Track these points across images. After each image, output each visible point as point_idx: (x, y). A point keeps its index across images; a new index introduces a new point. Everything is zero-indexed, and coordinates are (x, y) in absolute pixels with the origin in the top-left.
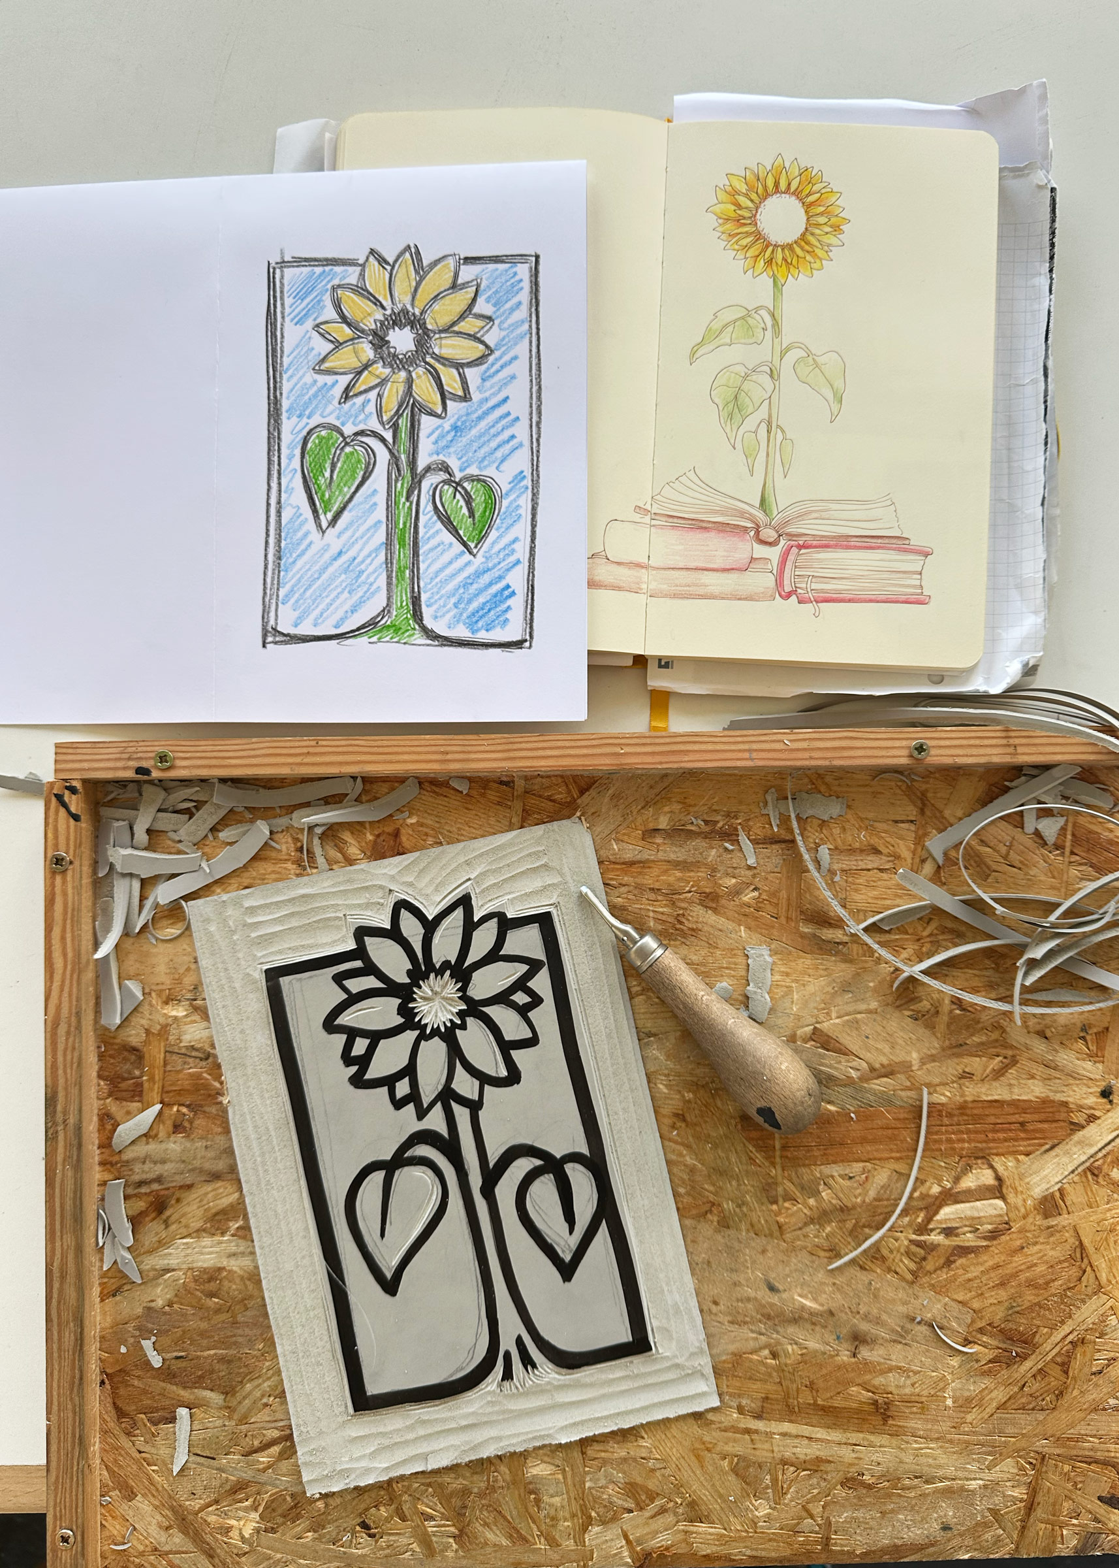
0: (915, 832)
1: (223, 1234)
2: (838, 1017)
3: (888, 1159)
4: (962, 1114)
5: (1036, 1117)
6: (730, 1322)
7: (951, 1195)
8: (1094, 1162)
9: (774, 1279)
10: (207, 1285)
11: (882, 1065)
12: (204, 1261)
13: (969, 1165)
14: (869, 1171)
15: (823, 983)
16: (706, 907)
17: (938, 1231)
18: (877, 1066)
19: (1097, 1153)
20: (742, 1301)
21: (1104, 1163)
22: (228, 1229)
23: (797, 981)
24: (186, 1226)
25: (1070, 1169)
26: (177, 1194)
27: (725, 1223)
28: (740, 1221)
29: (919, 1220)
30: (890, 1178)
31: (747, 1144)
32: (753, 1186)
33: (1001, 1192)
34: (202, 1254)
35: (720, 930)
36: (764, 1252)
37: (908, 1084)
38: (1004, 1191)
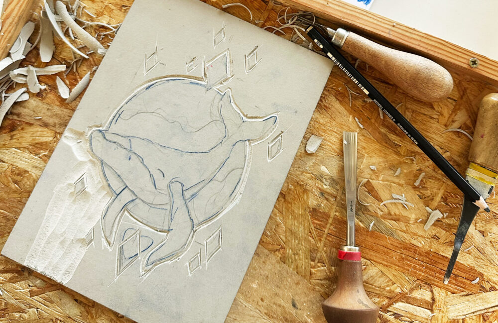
0: (455, 106)
1: (36, 155)
2: (382, 181)
3: (380, 263)
4: (426, 257)
5: (464, 275)
6: (265, 313)
7: (405, 297)
8: (486, 313)
9: (297, 300)
10: (16, 176)
11: (395, 214)
12: (20, 164)
13: (420, 285)
14: (368, 265)
15: (381, 160)
16: (337, 99)
17: (391, 313)
18: (393, 213)
19: (490, 308)
20: (276, 304)
21: (491, 316)
22: (40, 153)
23: (368, 154)
24: (20, 143)
25: (473, 311)
26: (24, 126)
27: (284, 260)
28: (292, 262)
29: (384, 303)
30: (377, 273)
31: (311, 224)
32: (306, 247)
33: (432, 306)
34: (21, 160)
35: (340, 113)
36: (298, 284)
37: (405, 229)
38: (434, 307)
